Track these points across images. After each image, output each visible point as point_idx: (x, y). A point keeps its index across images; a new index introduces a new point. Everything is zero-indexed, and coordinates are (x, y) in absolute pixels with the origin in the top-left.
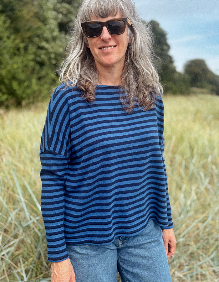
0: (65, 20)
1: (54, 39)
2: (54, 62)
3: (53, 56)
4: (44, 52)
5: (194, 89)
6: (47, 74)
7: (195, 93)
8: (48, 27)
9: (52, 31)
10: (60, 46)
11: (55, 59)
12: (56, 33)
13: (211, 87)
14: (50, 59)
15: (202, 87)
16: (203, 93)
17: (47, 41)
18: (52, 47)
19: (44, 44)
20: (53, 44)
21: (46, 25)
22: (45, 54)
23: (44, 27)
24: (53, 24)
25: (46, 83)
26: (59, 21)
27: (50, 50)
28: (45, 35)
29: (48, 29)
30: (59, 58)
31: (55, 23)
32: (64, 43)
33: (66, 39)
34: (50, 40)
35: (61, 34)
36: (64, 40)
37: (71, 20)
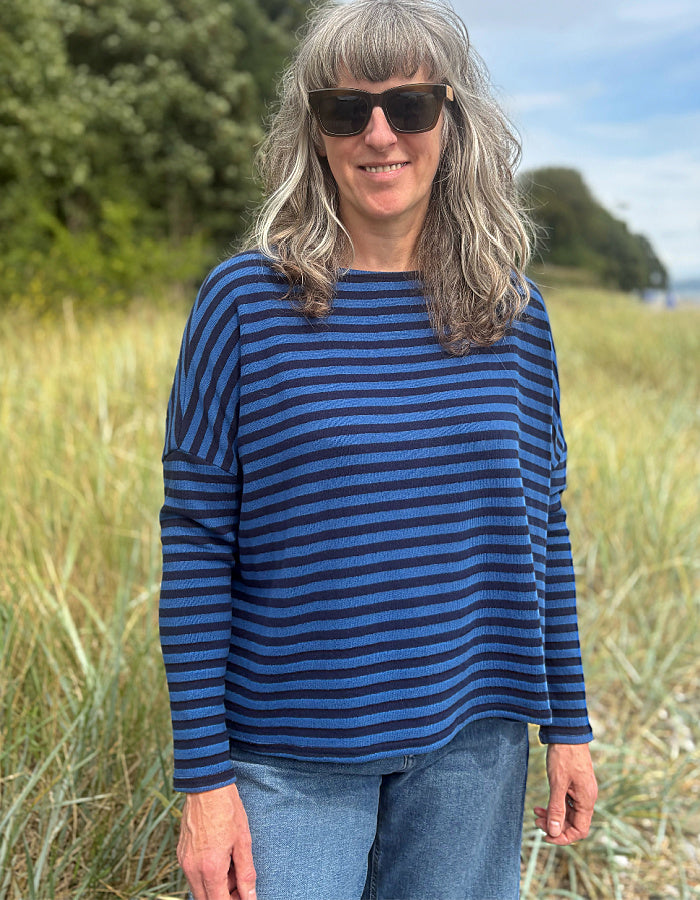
0: (92, 25)
1: (52, 89)
2: (49, 169)
3: (46, 148)
4: (12, 133)
6: (24, 212)
8: (28, 46)
9: (45, 61)
10: (73, 116)
11: (53, 157)
12: (58, 69)
13: (601, 262)
14: (35, 157)
15: (573, 264)
16: (576, 284)
17: (25, 96)
18: (43, 120)
19: (12, 105)
20: (45, 108)
21: (20, 41)
22: (16, 143)
23: (14, 49)
24: (48, 40)
25: (19, 243)
26: (69, 29)
27: (37, 128)
28: (18, 76)
29: (29, 55)
30: (71, 156)
31: (55, 34)
32: (88, 105)
33: (96, 92)
34: (38, 92)
35: (76, 74)
36: (87, 95)
37: (113, 30)
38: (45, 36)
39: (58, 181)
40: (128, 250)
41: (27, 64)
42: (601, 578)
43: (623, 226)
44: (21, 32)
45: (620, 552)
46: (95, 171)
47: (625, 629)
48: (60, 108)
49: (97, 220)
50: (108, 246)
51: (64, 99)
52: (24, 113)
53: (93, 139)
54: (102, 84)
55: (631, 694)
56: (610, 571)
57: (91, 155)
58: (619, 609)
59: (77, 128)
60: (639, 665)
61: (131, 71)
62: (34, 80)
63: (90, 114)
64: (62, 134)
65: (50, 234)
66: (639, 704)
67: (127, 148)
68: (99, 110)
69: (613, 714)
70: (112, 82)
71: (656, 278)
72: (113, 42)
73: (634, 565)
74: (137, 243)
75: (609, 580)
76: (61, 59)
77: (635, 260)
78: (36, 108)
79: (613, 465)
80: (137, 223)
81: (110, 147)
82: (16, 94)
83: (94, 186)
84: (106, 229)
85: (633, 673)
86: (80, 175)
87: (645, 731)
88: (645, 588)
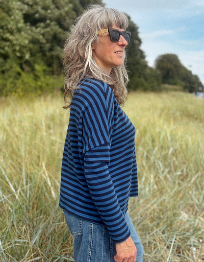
0: (31, 11)
1: (19, 30)
2: (18, 54)
3: (17, 48)
4: (8, 43)
5: (167, 86)
6: (11, 67)
7: (167, 90)
8: (12, 17)
9: (17, 22)
10: (25, 38)
11: (20, 51)
12: (21, 24)
13: (183, 83)
14: (14, 51)
15: (175, 84)
16: (175, 90)
17: (12, 33)
19: (8, 35)
20: (17, 36)
21: (10, 16)
22: (8, 46)
23: (8, 18)
24: (18, 15)
25: (10, 77)
26: (24, 12)
27: (15, 42)
28: (9, 26)
29: (13, 20)
30: (25, 51)
31: (20, 14)
32: (29, 35)
33: (32, 31)
34: (15, 31)
35: (27, 26)
36: (29, 32)
37: (37, 12)
38: (17, 14)
39: (21, 58)
40: (42, 79)
41: (12, 23)
42: (187, 176)
43: (190, 72)
44: (10, 13)
45: (193, 169)
46: (32, 55)
47: (194, 189)
48: (22, 36)
49: (33, 70)
50: (36, 78)
51: (23, 33)
52: (11, 37)
53: (31, 45)
54: (34, 28)
55: (196, 207)
56: (190, 174)
57: (31, 50)
58: (193, 184)
59: (27, 42)
60: (198, 200)
61: (42, 24)
62: (14, 27)
63: (30, 38)
64: (22, 44)
65: (19, 74)
66: (198, 210)
67: (41, 47)
68: (32, 37)
69: (191, 213)
70: (37, 28)
71: (200, 89)
72: (37, 15)
73: (197, 172)
74: (45, 77)
75: (190, 176)
76: (22, 21)
77: (194, 83)
78: (14, 36)
79: (190, 143)
80: (44, 71)
81: (37, 47)
82: (9, 32)
83: (31, 60)
84: (37, 73)
85: (197, 201)
86: (27, 56)
87: (200, 217)
88: (199, 179)
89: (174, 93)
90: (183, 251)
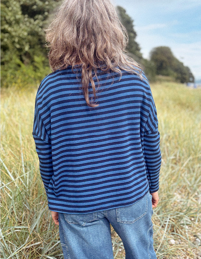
0: (28, 2)
1: (17, 22)
2: (18, 46)
3: (16, 40)
4: (7, 35)
5: (160, 77)
6: (11, 59)
7: (160, 81)
8: (10, 9)
9: (15, 14)
10: (24, 30)
11: (19, 43)
12: (19, 16)
13: (175, 74)
14: (14, 42)
15: (167, 75)
16: (168, 81)
17: (10, 24)
18: (16, 31)
19: (6, 27)
20: (16, 27)
21: (8, 7)
22: (8, 38)
23: (6, 9)
25: (10, 68)
26: (22, 3)
27: (14, 34)
28: (7, 18)
29: (11, 11)
30: (24, 43)
31: (18, 5)
32: (28, 27)
33: (30, 23)
34: (14, 22)
35: (25, 18)
36: (28, 24)
37: (35, 4)
38: (15, 5)
39: (20, 50)
40: (42, 70)
41: (10, 14)
42: (180, 159)
43: (182, 64)
44: (8, 4)
45: (185, 153)
46: (31, 47)
47: (186, 172)
48: (20, 27)
49: (33, 61)
50: (36, 69)
51: (21, 25)
52: (10, 29)
53: (30, 37)
54: (32, 20)
55: (188, 189)
56: (183, 157)
57: (29, 42)
58: (185, 167)
59: (26, 34)
60: (190, 181)
61: (40, 16)
62: (12, 19)
63: (29, 30)
64: (21, 35)
65: (19, 66)
66: (190, 191)
67: (40, 40)
68: (31, 28)
69: (183, 194)
70: (35, 20)
71: (191, 79)
72: (35, 7)
73: (189, 156)
74: (44, 68)
75: (182, 160)
76: (20, 13)
77: (185, 74)
78: (13, 28)
79: (183, 130)
80: (44, 62)
81: (35, 39)
82: (7, 23)
83: (31, 51)
84: (36, 64)
85: (189, 183)
86: (27, 48)
87: (192, 198)
88: (191, 162)
89: (167, 84)
90: (176, 230)
